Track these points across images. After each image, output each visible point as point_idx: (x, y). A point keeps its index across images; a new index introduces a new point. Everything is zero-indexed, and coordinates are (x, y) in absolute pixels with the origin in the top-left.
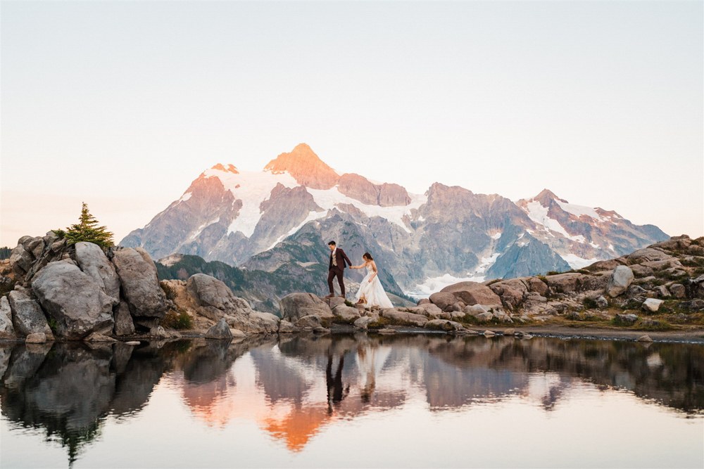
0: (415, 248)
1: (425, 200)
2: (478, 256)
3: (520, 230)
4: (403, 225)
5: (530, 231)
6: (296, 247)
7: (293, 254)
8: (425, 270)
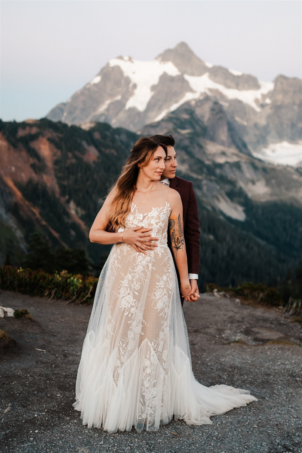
0: (263, 122)
1: (271, 87)
4: (254, 105)
6: (177, 119)
7: (175, 124)
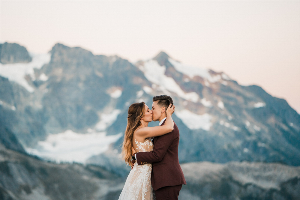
0: (37, 106)
1: (47, 59)
2: (99, 113)
3: (139, 88)
4: (25, 84)
5: (147, 89)
8: (47, 127)
